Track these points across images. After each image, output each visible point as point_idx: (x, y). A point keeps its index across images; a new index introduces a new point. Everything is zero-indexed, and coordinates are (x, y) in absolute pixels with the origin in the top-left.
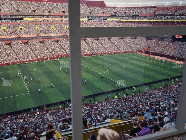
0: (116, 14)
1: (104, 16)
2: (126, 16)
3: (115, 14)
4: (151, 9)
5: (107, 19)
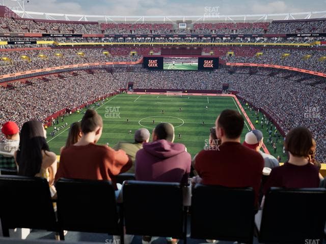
0: (47, 32)
1: (32, 37)
2: (63, 36)
3: (45, 33)
4: (91, 25)
5: (36, 43)
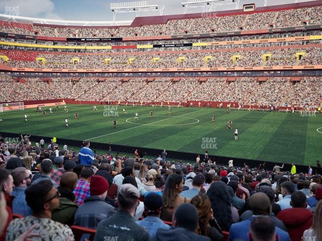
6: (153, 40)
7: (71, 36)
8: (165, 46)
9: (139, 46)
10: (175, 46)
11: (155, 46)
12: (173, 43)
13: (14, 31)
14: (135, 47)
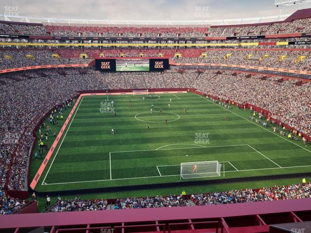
6: (289, 38)
7: (232, 35)
8: (297, 44)
9: (278, 43)
10: (306, 44)
11: (290, 43)
12: (306, 40)
13: (193, 36)
14: (275, 44)
